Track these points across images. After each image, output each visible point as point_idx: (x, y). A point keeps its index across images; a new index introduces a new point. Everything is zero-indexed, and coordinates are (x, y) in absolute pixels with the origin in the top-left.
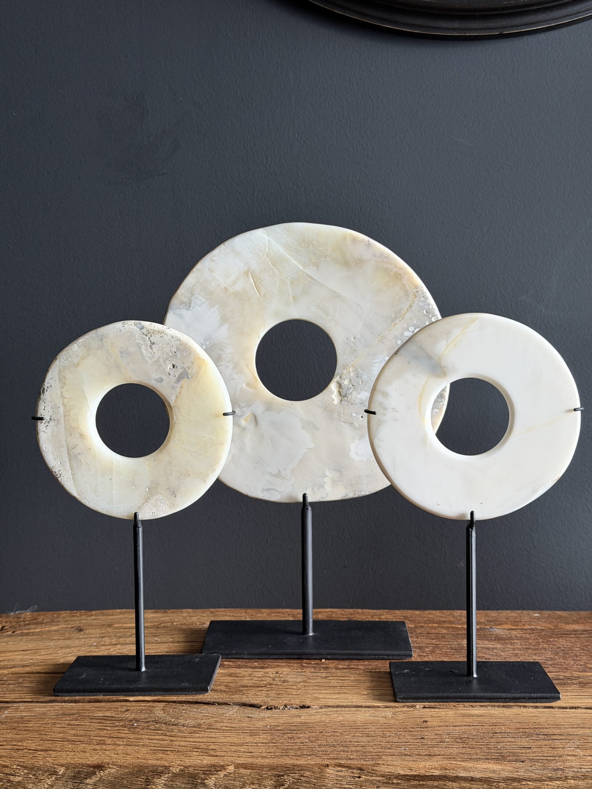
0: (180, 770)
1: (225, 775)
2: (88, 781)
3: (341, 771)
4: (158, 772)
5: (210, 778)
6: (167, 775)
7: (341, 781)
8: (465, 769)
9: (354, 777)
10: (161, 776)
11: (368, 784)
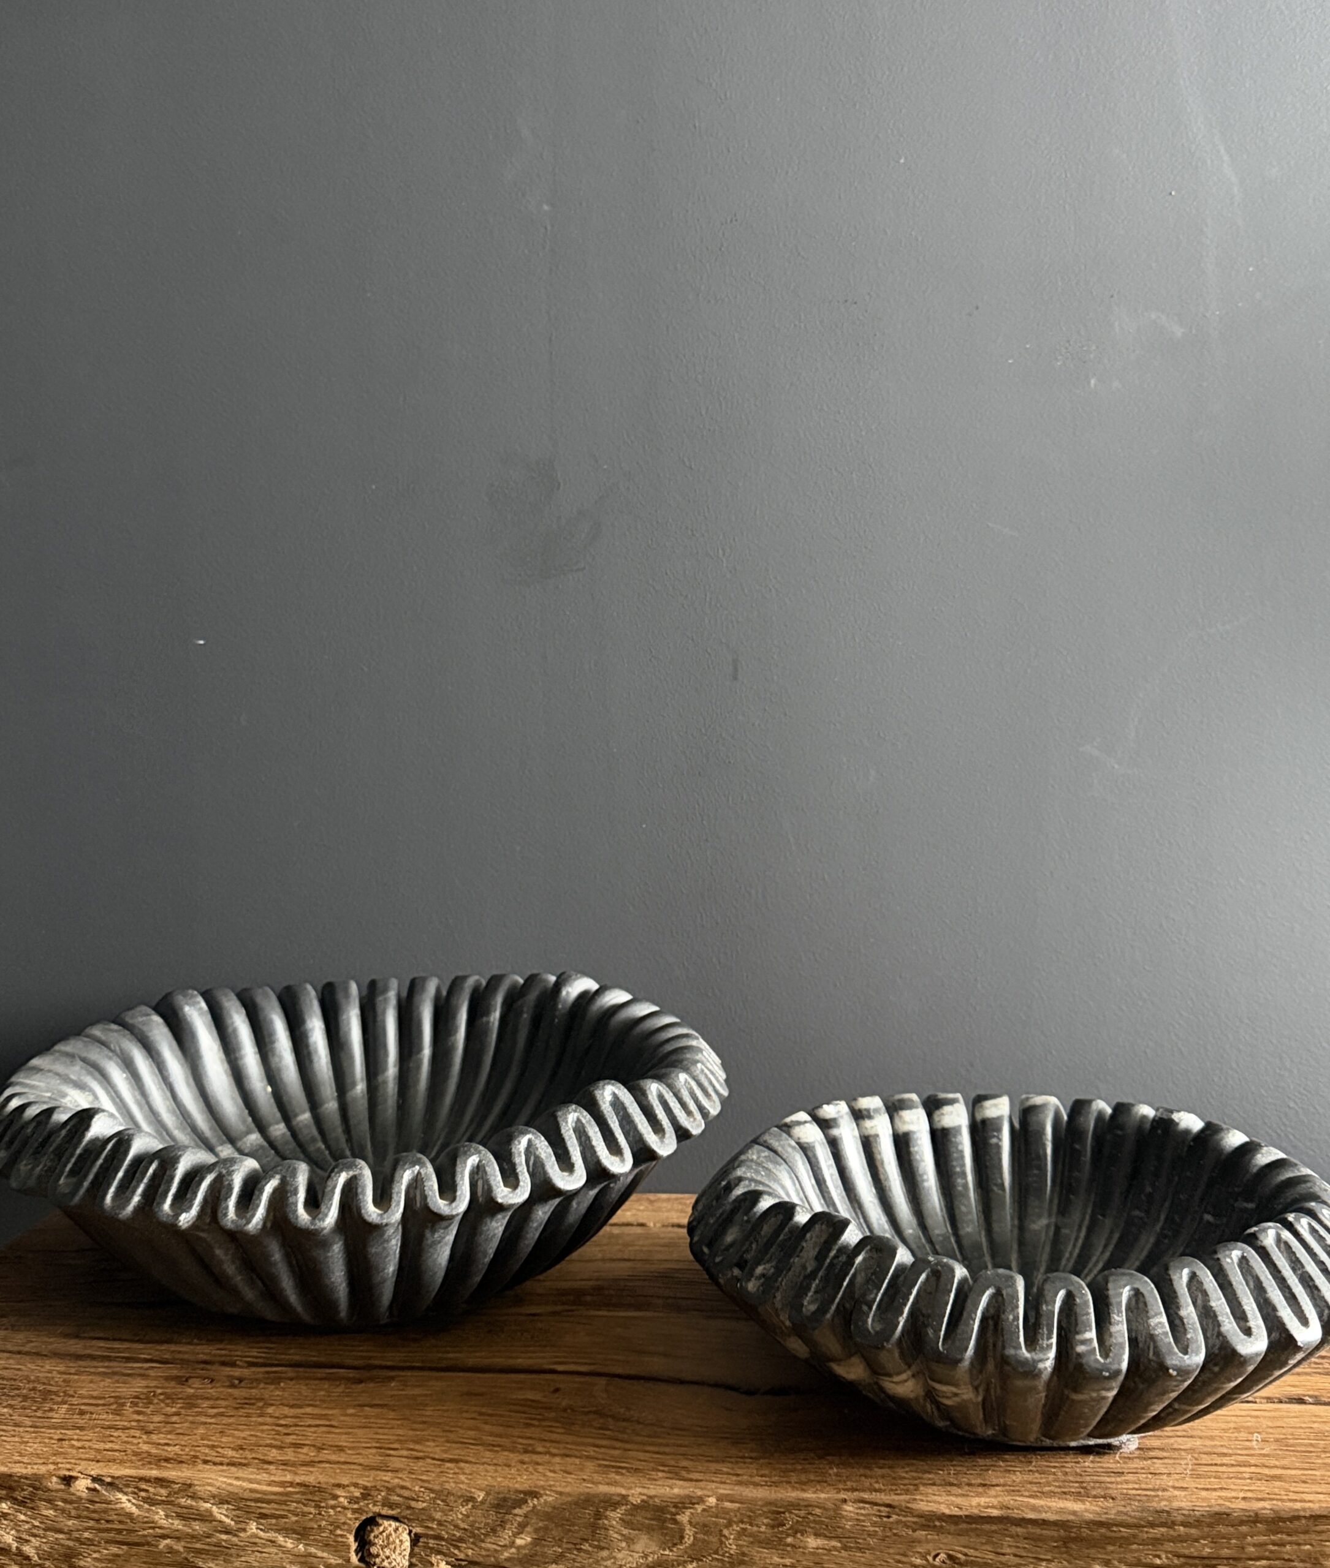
0: (643, 1501)
1: (704, 1510)
2: (517, 1511)
3: (864, 1508)
4: (612, 1503)
5: (683, 1513)
6: (624, 1508)
7: (864, 1521)
8: (1034, 1508)
9: (880, 1516)
10: (617, 1508)
11: (900, 1526)
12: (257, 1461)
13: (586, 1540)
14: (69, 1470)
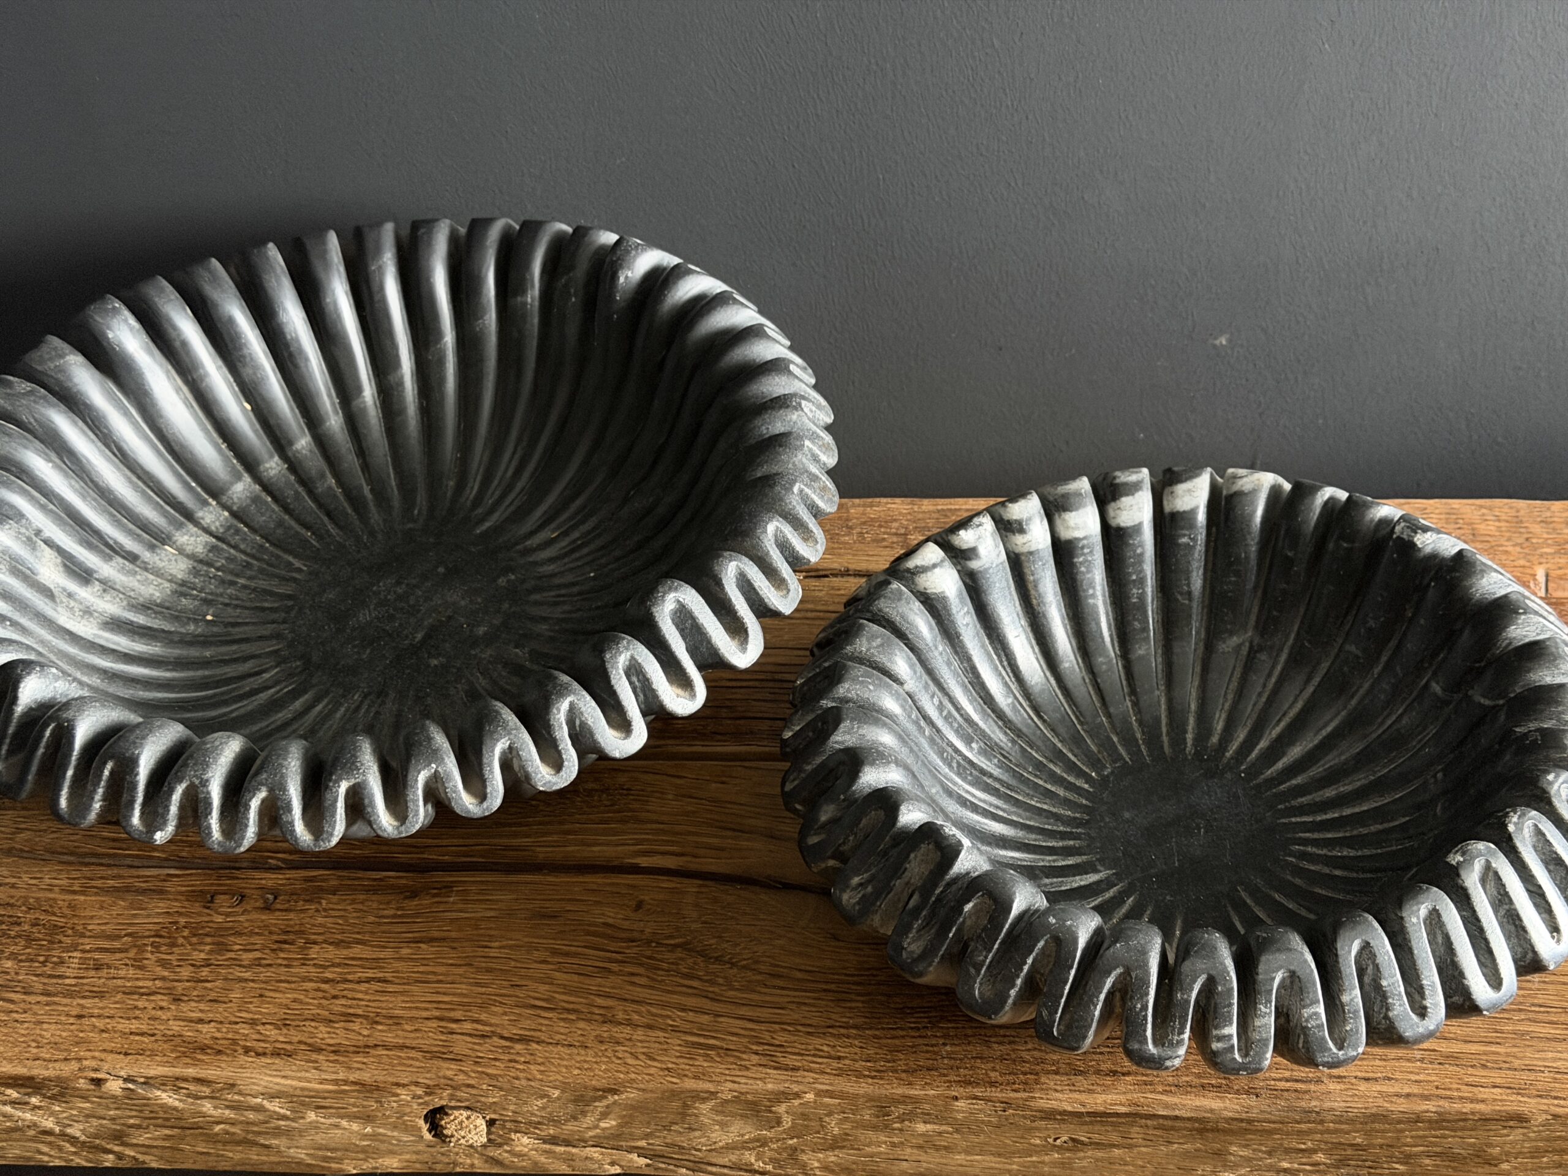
0: (734, 1096)
1: (801, 1103)
2: (597, 1104)
4: (700, 1097)
5: (779, 1105)
6: (714, 1100)
9: (995, 1110)
10: (706, 1101)
11: (1017, 1117)
12: (303, 1047)
13: (676, 1124)
14: (96, 1070)
